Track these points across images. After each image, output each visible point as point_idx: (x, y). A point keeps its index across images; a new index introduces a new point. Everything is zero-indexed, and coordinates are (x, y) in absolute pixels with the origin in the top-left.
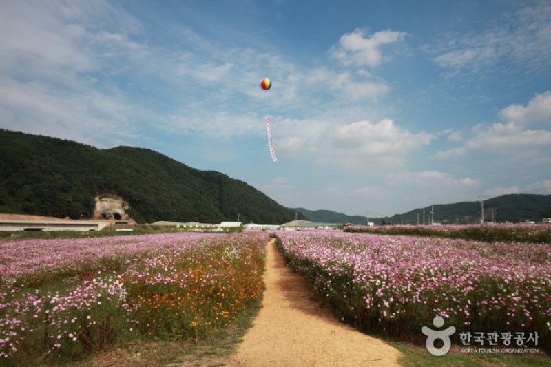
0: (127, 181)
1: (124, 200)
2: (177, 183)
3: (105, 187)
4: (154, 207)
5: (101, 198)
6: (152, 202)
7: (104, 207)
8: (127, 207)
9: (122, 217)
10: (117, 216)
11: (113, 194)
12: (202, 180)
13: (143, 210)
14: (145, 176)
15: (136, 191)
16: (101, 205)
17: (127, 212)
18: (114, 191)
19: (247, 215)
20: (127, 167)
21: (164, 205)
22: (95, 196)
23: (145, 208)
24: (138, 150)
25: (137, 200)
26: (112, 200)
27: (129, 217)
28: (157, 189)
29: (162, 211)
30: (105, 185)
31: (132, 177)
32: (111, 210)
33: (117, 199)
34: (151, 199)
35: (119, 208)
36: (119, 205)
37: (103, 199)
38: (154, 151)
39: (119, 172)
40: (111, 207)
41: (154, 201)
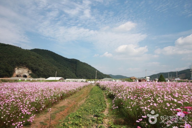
0: (31, 61)
1: (29, 69)
2: (57, 63)
3: (20, 63)
4: (43, 72)
5: (18, 68)
6: (42, 70)
7: (19, 72)
8: (30, 72)
9: (27, 77)
10: (25, 76)
11: (24, 67)
12: (69, 62)
13: (38, 74)
14: (41, 59)
15: (35, 65)
16: (18, 72)
17: (30, 74)
18: (25, 65)
19: (86, 76)
20: (33, 56)
21: (48, 72)
22: (15, 68)
23: (39, 73)
24: (43, 50)
25: (35, 69)
26: (23, 69)
27: (31, 77)
28: (46, 65)
29: (46, 74)
30: (20, 62)
31: (34, 60)
32: (23, 74)
33: (26, 69)
34: (41, 69)
35: (27, 73)
36: (27, 71)
37: (19, 69)
38: (49, 51)
39: (28, 57)
40: (23, 72)
41: (43, 70)
